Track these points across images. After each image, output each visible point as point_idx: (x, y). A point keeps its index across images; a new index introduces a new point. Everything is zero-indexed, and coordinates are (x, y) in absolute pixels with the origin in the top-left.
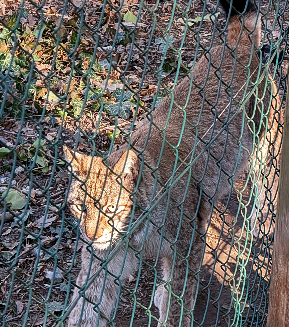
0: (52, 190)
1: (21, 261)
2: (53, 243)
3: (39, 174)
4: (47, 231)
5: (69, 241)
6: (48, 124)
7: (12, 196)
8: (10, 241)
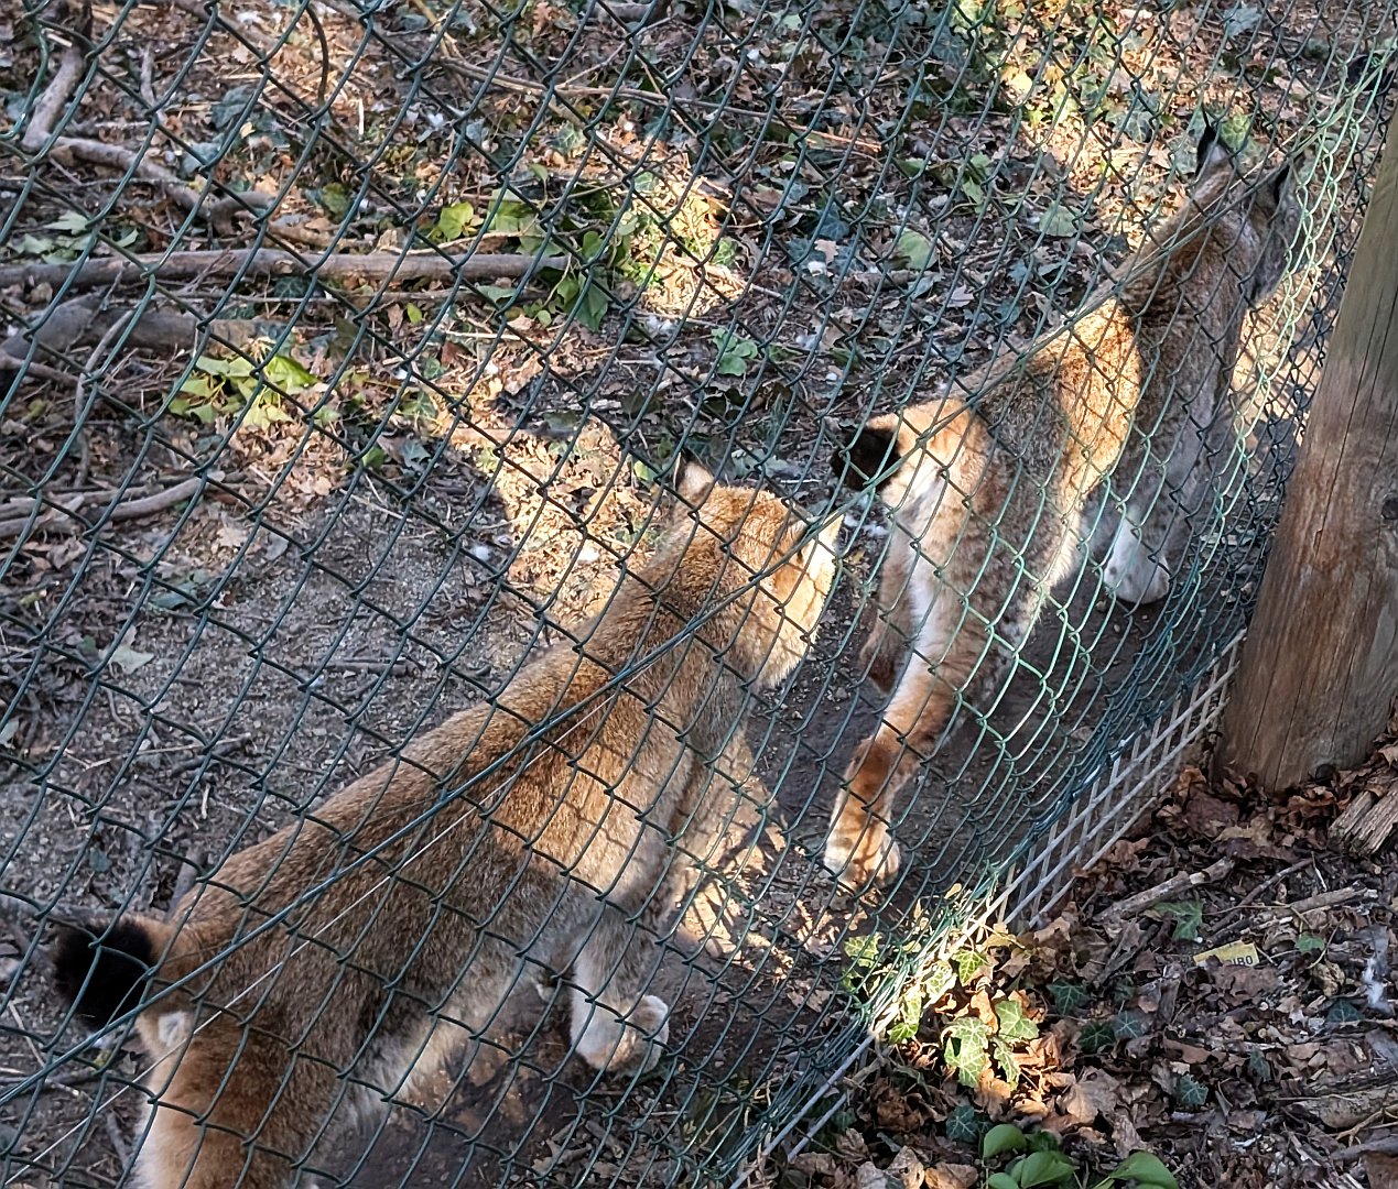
0: (983, 246)
1: (902, 358)
2: (962, 336)
3: (968, 215)
4: (956, 314)
5: (991, 338)
6: (1005, 131)
7: (915, 245)
8: (893, 321)
